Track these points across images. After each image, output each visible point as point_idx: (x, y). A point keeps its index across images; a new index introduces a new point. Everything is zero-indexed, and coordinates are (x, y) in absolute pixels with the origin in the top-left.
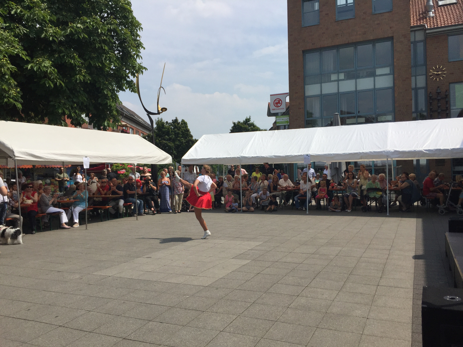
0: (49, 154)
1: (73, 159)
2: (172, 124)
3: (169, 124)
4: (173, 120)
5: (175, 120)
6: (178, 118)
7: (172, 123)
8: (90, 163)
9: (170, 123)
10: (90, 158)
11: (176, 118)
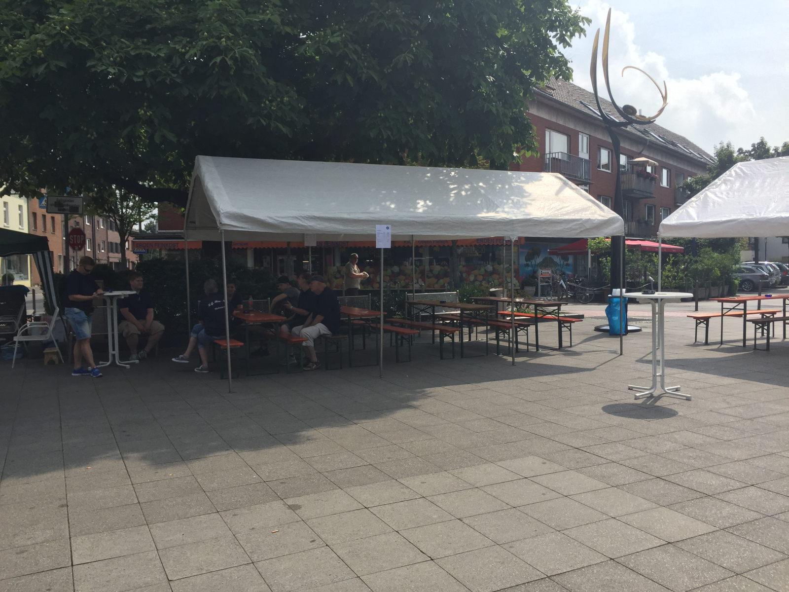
0: (296, 218)
1: (352, 229)
2: (752, 153)
3: (744, 153)
4: (753, 145)
5: (758, 143)
6: (766, 140)
7: (752, 150)
8: (392, 236)
9: (746, 152)
10: (392, 225)
11: (762, 139)
